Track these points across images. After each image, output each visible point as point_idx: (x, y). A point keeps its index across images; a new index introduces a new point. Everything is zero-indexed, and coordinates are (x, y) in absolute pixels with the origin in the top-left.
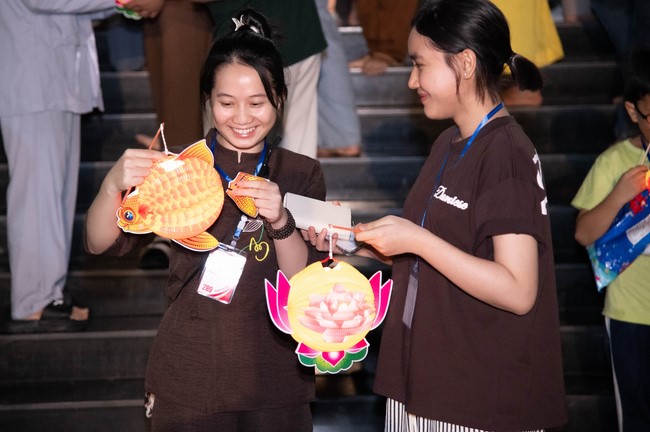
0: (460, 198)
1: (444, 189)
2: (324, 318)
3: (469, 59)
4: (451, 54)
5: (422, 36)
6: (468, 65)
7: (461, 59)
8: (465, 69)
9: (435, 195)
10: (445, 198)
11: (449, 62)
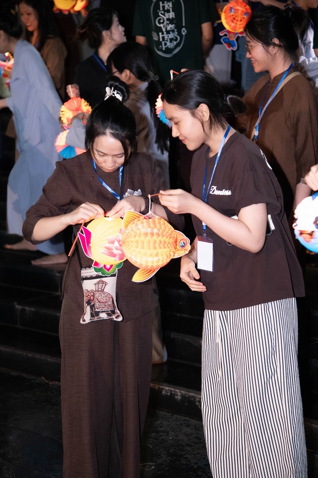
0: (226, 190)
1: (215, 188)
2: (117, 249)
3: (204, 109)
4: (193, 110)
5: (172, 105)
6: (204, 113)
7: (199, 111)
8: (203, 116)
9: (211, 192)
10: (217, 193)
11: (193, 115)
